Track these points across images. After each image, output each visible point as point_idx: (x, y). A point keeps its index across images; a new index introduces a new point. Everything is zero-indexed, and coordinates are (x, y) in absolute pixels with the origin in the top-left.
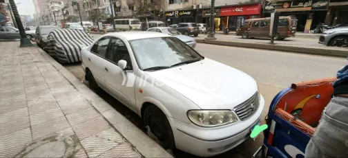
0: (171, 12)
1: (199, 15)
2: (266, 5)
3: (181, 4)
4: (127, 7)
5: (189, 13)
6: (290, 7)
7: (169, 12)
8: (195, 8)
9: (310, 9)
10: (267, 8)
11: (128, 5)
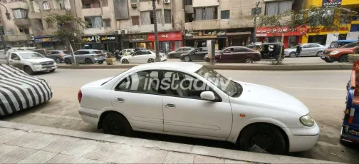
0: (91, 37)
1: (125, 40)
2: (186, 33)
3: (103, 28)
4: (17, 29)
5: (113, 38)
6: (203, 35)
7: (87, 37)
8: (119, 33)
9: (216, 37)
10: (187, 35)
11: (18, 26)
